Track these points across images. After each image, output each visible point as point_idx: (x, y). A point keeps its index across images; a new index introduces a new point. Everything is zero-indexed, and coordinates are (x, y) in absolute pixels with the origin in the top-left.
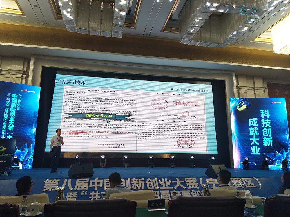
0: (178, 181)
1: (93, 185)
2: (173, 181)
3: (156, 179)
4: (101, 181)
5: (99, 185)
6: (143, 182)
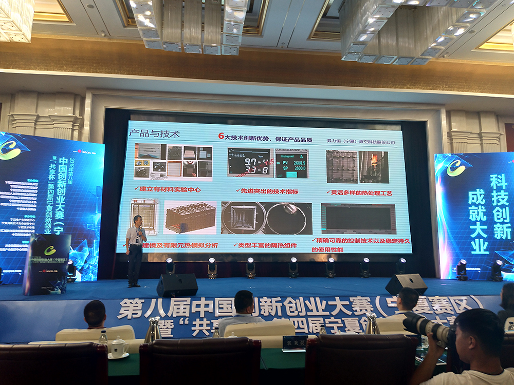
0: (339, 303)
1: (198, 309)
2: (330, 303)
3: (301, 299)
4: (211, 303)
5: (206, 309)
6: (280, 305)
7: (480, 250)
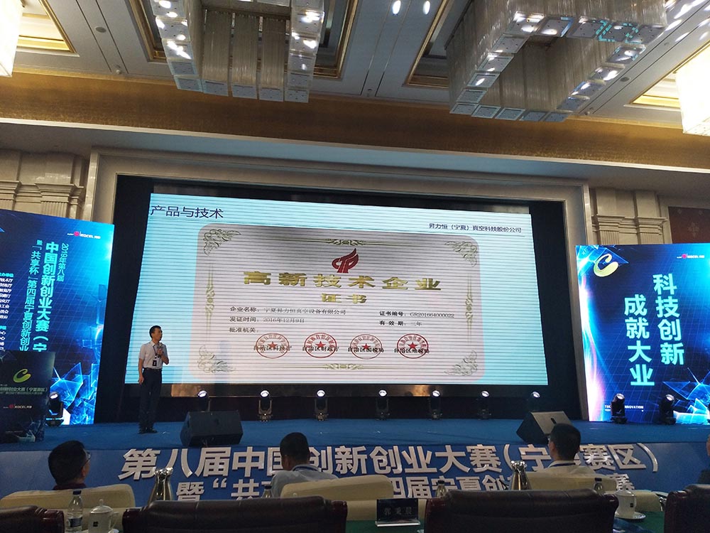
0: (450, 454)
1: (242, 465)
2: (438, 454)
3: (396, 448)
4: (261, 454)
6: (364, 457)
7: (642, 380)
